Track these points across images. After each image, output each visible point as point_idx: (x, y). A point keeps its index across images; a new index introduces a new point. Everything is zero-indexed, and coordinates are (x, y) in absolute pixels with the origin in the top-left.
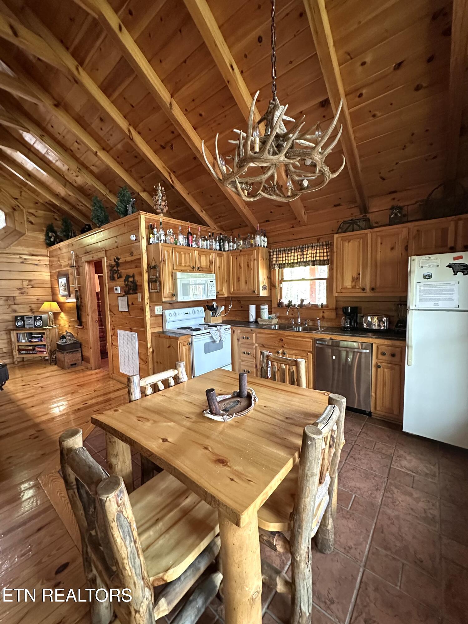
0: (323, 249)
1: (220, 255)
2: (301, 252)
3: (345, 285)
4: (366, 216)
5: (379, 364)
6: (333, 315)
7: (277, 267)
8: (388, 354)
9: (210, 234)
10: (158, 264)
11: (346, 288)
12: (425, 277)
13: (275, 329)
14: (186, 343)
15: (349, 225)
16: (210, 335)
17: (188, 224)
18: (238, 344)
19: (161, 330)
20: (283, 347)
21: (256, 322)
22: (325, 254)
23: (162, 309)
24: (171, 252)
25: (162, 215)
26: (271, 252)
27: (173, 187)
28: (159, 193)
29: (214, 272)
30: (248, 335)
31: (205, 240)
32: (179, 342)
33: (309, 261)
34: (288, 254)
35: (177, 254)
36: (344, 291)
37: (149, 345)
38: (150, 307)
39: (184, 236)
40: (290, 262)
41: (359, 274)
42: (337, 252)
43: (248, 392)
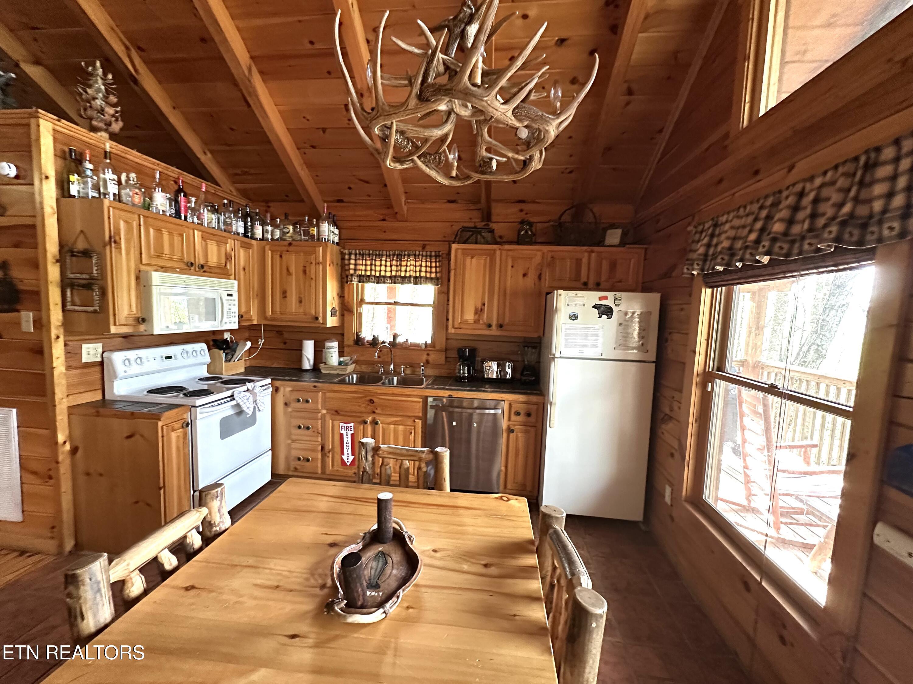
0: (431, 262)
1: (246, 246)
2: (397, 261)
3: (465, 318)
4: (488, 225)
5: (512, 427)
6: (440, 358)
7: (356, 280)
8: (522, 413)
9: (226, 201)
10: (97, 247)
11: (466, 322)
12: (571, 317)
13: (353, 384)
14: (177, 425)
15: (471, 233)
16: (234, 403)
17: (173, 171)
18: (285, 413)
19: (99, 397)
20: (374, 412)
21: (316, 369)
22: (434, 270)
23: (100, 350)
24: (135, 224)
25: (105, 135)
26: (345, 254)
27: (136, 81)
28: (96, 82)
29: (233, 277)
30: (308, 396)
31: (214, 210)
32: (160, 424)
33: (410, 276)
34: (375, 260)
35: (151, 231)
36: (464, 327)
37: (61, 438)
38: (66, 345)
39: (168, 195)
40: (378, 274)
41: (484, 305)
42: (455, 269)
43: (394, 528)
